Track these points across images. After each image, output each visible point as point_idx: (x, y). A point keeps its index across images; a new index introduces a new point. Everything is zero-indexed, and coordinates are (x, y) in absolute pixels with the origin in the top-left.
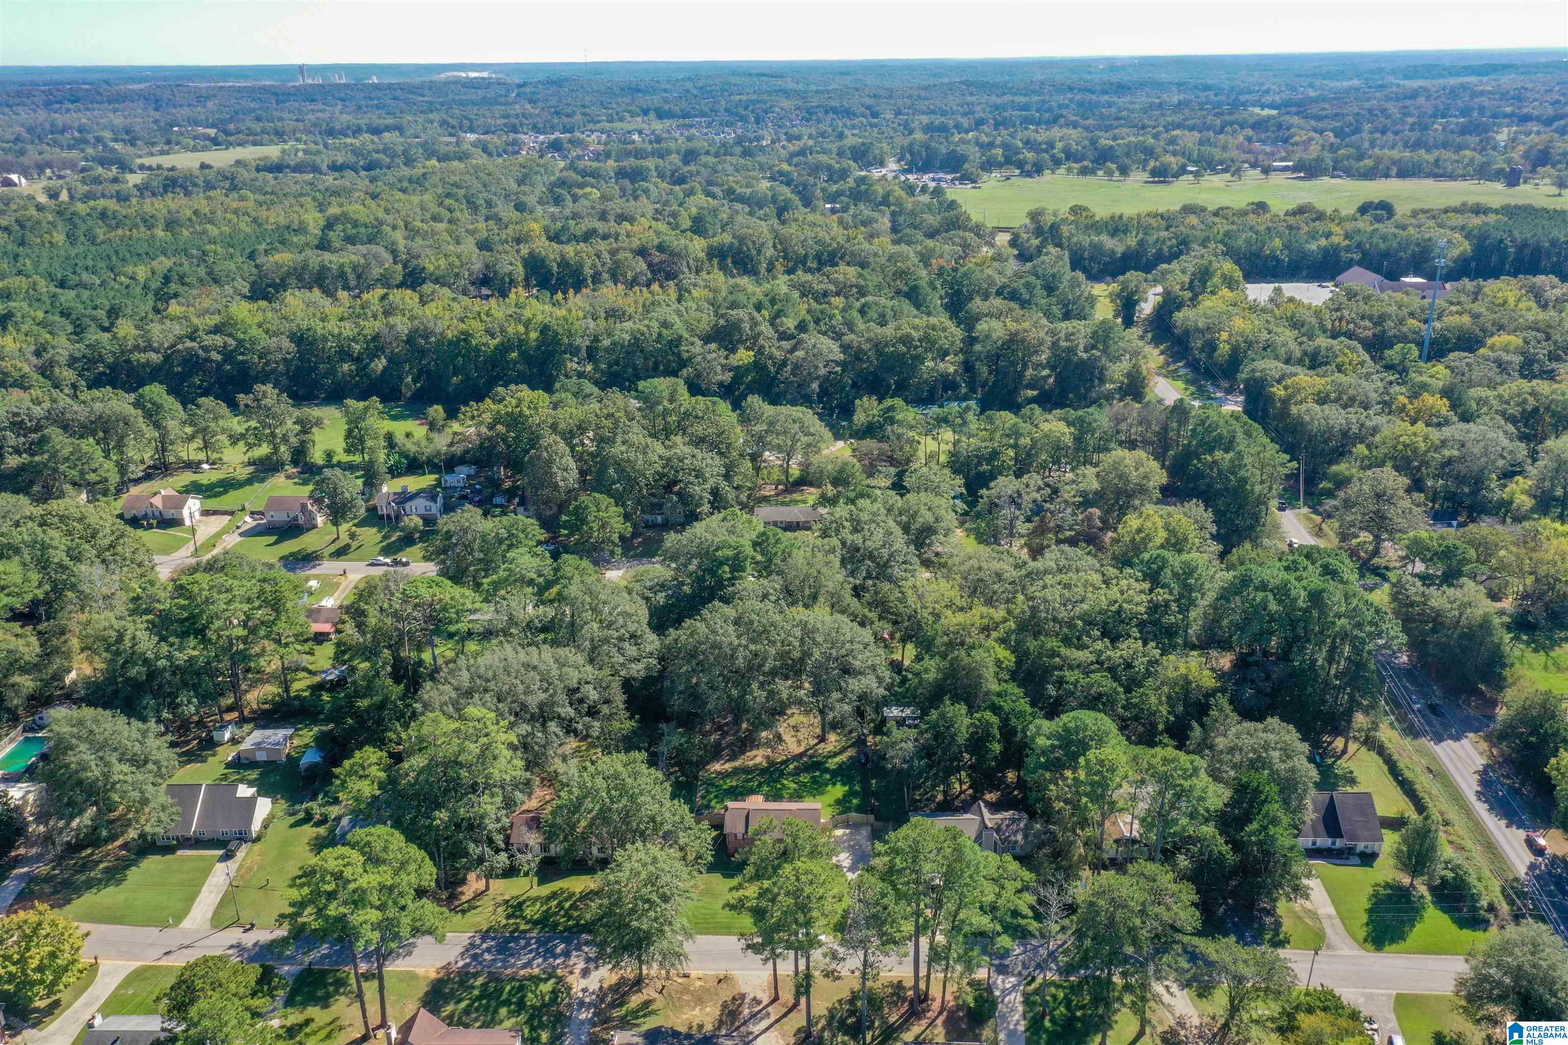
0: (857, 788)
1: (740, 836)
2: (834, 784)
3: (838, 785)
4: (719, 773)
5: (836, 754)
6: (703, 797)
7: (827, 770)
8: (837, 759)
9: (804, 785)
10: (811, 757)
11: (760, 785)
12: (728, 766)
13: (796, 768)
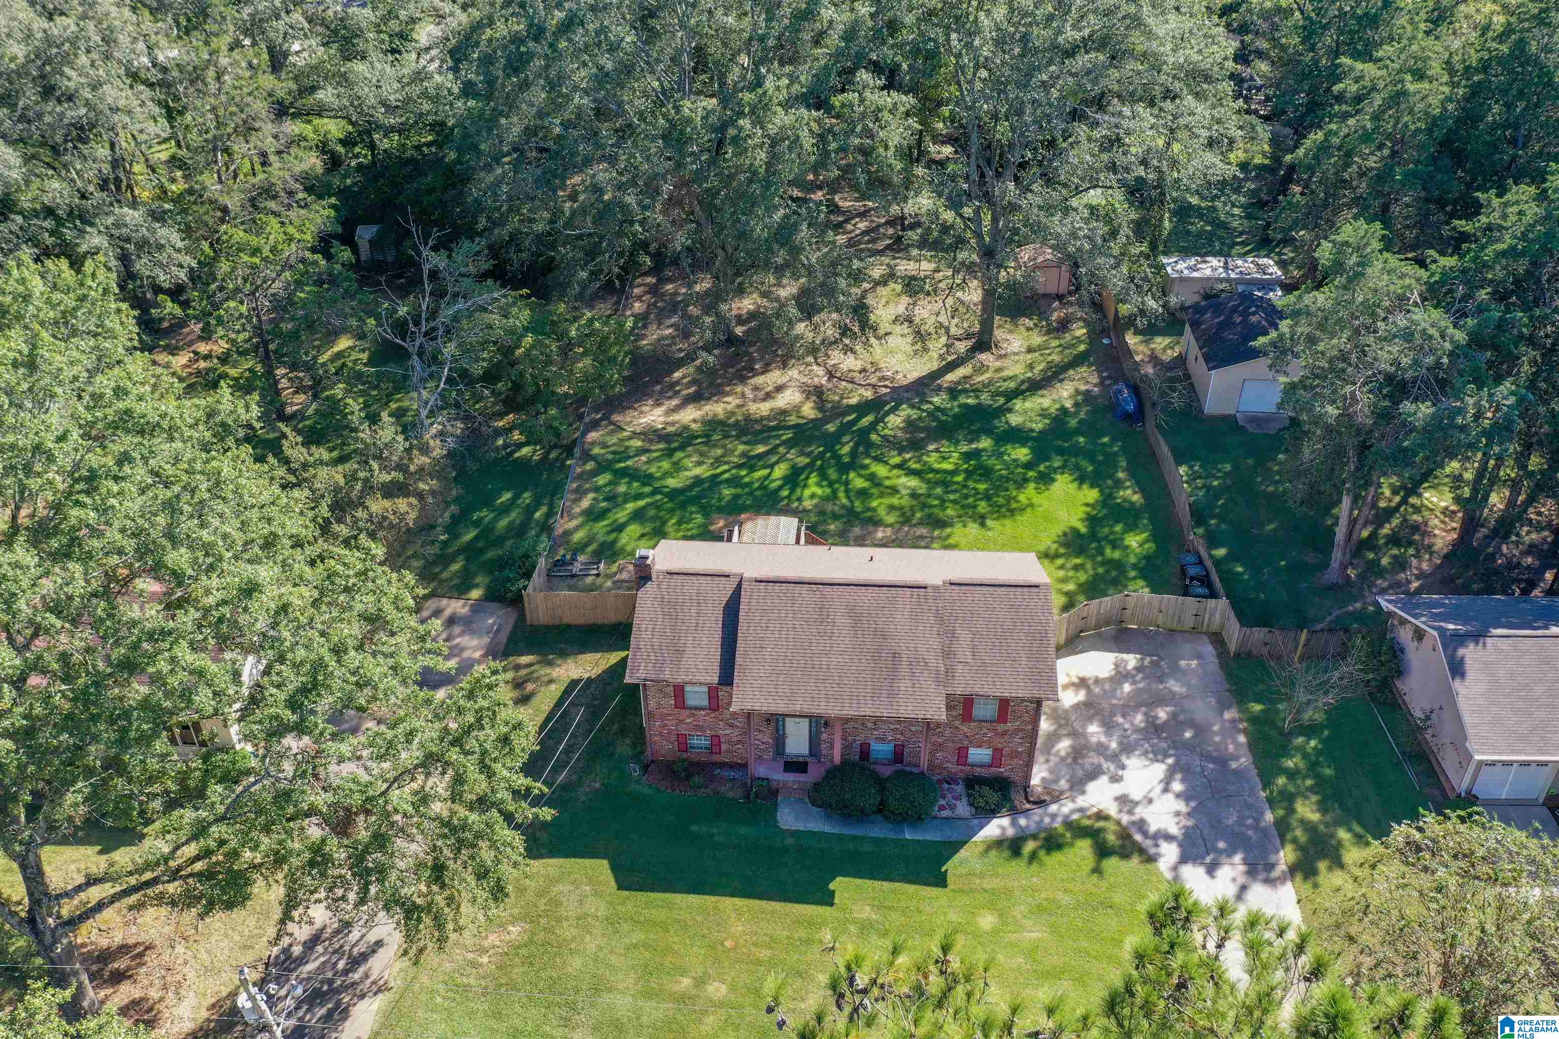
0: (1130, 495)
1: (697, 696)
2: (1046, 479)
3: (1063, 484)
4: (652, 435)
5: (1034, 386)
6: (592, 515)
7: (1016, 436)
8: (1045, 401)
9: (944, 481)
10: (953, 392)
11: (794, 479)
12: (690, 416)
13: (910, 424)
